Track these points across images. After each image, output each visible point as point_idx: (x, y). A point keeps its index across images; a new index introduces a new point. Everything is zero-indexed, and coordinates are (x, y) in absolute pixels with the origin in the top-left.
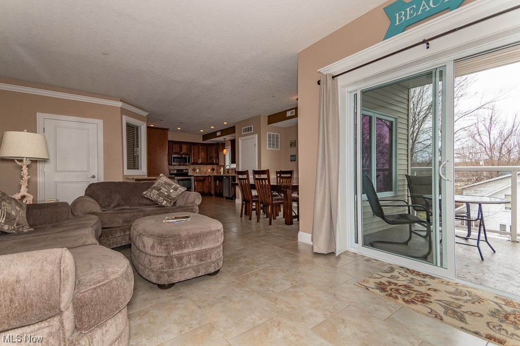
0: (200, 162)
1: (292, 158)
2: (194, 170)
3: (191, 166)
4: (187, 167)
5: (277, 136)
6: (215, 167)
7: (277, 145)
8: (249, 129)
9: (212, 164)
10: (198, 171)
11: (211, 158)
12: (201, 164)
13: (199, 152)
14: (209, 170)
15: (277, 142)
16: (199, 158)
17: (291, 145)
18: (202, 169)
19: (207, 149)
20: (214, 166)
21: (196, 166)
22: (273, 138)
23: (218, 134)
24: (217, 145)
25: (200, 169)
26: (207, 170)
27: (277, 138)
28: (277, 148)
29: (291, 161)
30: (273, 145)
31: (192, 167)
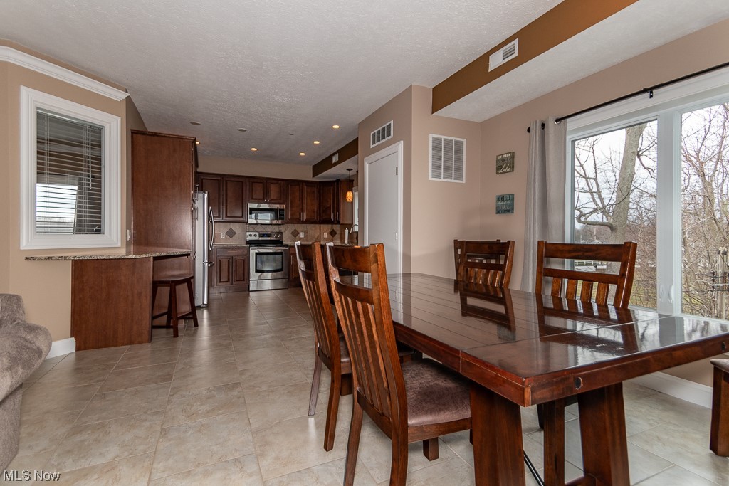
0: (305, 218)
1: (500, 203)
2: (295, 234)
3: (290, 225)
4: (282, 229)
5: (459, 144)
6: (337, 228)
7: (459, 169)
8: (385, 132)
9: (328, 221)
10: (302, 235)
11: (327, 210)
12: (307, 222)
13: (302, 198)
14: (325, 235)
15: (459, 160)
16: (302, 210)
17: (499, 168)
18: (310, 231)
19: (319, 192)
20: (335, 226)
21: (298, 227)
22: (448, 149)
23: (335, 159)
24: (338, 184)
25: (306, 233)
26: (321, 234)
27: (459, 151)
28: (459, 177)
29: (498, 212)
30: (447, 168)
31: (291, 227)
